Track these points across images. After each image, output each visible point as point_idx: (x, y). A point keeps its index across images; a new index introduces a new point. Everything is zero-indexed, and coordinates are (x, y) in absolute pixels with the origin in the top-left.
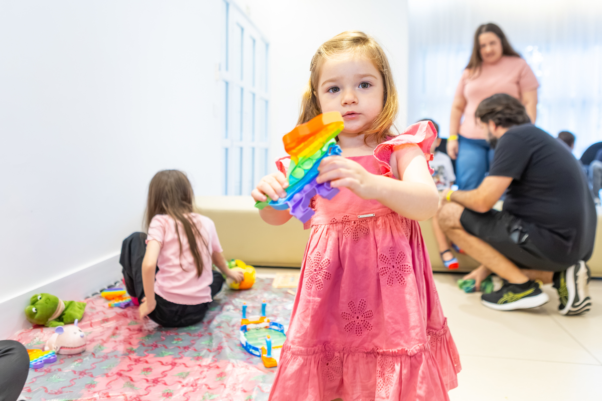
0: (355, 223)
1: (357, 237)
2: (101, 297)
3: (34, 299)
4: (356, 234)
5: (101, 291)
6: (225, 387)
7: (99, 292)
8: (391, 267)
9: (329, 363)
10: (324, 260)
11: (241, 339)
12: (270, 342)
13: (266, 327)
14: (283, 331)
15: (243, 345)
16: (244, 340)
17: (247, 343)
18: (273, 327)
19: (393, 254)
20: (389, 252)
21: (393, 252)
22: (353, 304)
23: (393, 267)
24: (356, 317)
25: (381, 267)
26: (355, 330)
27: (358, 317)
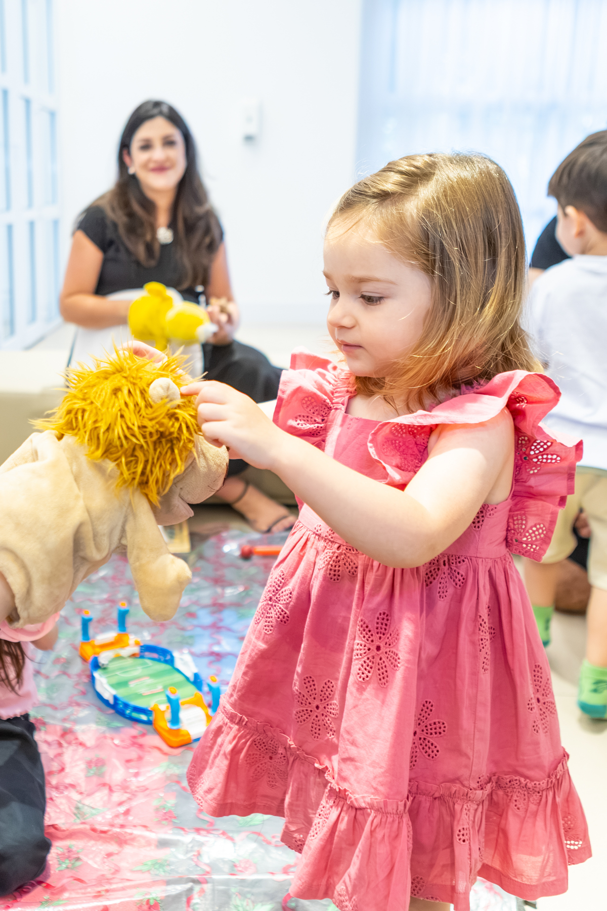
0: (338, 548)
1: (336, 573)
4: (337, 569)
6: (111, 789)
8: (374, 648)
10: (286, 588)
11: (99, 688)
12: (177, 700)
13: (133, 656)
14: (171, 662)
15: (106, 702)
16: (108, 693)
17: (116, 698)
18: (147, 654)
19: (384, 626)
20: (376, 620)
21: (385, 621)
22: (311, 683)
23: (378, 648)
24: (314, 705)
25: (357, 641)
26: (311, 725)
27: (317, 707)
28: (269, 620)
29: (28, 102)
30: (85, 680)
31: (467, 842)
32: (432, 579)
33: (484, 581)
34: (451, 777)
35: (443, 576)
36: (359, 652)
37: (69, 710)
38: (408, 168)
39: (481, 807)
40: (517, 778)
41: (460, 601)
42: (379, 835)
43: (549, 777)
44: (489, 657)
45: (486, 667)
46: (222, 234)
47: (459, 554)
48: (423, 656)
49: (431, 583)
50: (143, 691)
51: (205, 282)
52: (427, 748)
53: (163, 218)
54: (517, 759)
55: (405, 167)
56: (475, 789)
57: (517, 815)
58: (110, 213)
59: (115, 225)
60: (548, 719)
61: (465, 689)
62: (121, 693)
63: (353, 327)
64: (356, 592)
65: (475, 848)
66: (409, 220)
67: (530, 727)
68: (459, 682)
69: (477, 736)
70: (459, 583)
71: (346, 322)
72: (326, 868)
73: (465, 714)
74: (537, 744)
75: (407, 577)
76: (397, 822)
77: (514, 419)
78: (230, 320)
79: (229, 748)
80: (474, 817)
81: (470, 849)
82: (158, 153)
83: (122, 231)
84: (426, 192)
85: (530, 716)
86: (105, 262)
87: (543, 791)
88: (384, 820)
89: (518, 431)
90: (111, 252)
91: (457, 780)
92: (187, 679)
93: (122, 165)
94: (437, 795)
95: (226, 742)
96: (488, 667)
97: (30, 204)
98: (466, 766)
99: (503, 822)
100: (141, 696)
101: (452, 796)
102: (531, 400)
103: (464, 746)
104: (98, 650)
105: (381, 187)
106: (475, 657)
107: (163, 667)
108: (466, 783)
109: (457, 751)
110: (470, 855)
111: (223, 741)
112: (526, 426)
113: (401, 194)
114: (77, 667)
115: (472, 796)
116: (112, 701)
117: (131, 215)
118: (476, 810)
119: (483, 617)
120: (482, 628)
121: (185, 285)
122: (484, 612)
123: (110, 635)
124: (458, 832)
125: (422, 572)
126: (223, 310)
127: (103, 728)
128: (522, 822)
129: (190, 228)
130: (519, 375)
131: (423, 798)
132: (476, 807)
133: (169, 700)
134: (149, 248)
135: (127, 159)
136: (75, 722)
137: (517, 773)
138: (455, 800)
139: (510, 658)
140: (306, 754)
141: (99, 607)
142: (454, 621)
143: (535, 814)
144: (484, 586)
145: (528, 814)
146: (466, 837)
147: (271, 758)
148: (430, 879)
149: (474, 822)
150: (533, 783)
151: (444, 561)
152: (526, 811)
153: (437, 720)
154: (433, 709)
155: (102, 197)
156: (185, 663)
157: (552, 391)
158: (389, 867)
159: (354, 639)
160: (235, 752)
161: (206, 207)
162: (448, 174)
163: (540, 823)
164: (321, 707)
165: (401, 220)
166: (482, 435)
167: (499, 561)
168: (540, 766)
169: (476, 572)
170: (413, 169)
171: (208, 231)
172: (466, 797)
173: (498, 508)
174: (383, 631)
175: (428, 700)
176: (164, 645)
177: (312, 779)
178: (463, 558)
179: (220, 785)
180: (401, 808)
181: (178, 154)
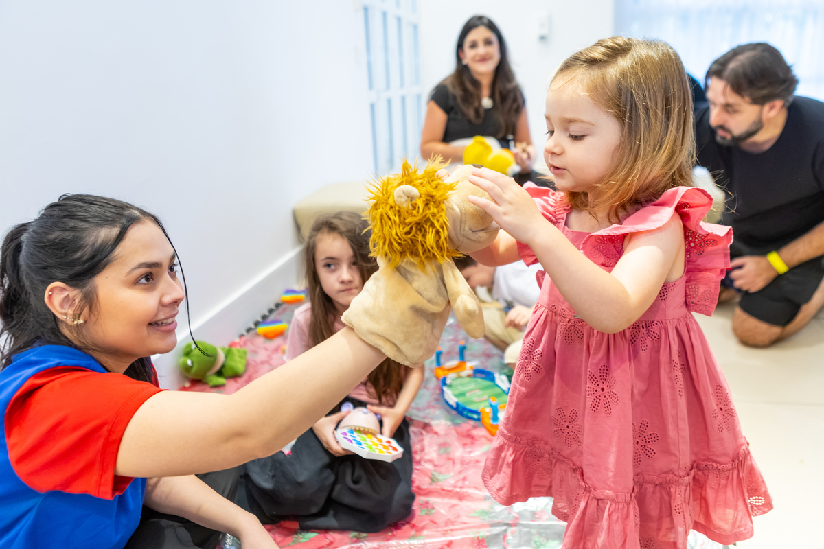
0: (569, 322)
1: (570, 338)
2: (257, 334)
3: (188, 349)
4: (570, 335)
5: (257, 324)
6: (454, 463)
7: (253, 326)
8: (599, 390)
9: (540, 459)
10: (537, 350)
11: (447, 397)
12: (496, 406)
13: (469, 376)
14: (493, 379)
15: (451, 406)
16: (453, 400)
17: (457, 404)
18: (478, 375)
19: (605, 374)
20: (599, 371)
21: (605, 371)
22: (562, 412)
23: (603, 390)
24: (566, 426)
25: (588, 385)
26: (565, 438)
27: (568, 427)
28: (527, 372)
29: (399, 20)
30: (438, 391)
31: (681, 513)
32: (635, 339)
33: (673, 335)
34: (665, 469)
35: (643, 336)
36: (590, 393)
37: (428, 411)
38: (612, 44)
39: (688, 487)
40: (710, 463)
41: (658, 351)
42: (614, 517)
43: (733, 461)
44: (682, 386)
45: (681, 393)
46: (524, 101)
47: (653, 319)
48: (635, 391)
49: (635, 341)
50: (475, 399)
51: (514, 133)
52: (647, 452)
53: (485, 91)
54: (709, 451)
55: (610, 43)
56: (684, 476)
57: (713, 488)
58: (450, 88)
59: (455, 98)
60: (730, 421)
61: (669, 412)
62: (461, 400)
63: (561, 154)
64: (584, 351)
65: (687, 516)
66: (609, 81)
67: (716, 429)
68: (663, 407)
69: (681, 440)
70: (655, 339)
71: (556, 150)
72: (581, 538)
73: (671, 427)
74: (721, 439)
75: (619, 339)
76: (626, 508)
77: (682, 220)
78: (529, 157)
79: (510, 459)
80: (685, 495)
81: (684, 518)
82: (481, 50)
83: (459, 100)
84: (624, 63)
85: (715, 422)
86: (449, 121)
87: (729, 470)
88: (617, 507)
89: (686, 228)
90: (452, 115)
91: (670, 471)
92: (504, 391)
93: (459, 59)
94: (657, 483)
95: (509, 456)
96: (683, 393)
97: (402, 85)
98: (675, 462)
99: (704, 493)
100: (473, 402)
101: (668, 483)
102: (692, 205)
103: (672, 448)
104: (446, 372)
105: (592, 55)
106: (673, 388)
107: (488, 383)
108: (676, 473)
109: (667, 452)
110: (685, 522)
111: (505, 455)
112: (691, 225)
113: (605, 61)
114: (433, 383)
115: (682, 481)
116: (455, 406)
117: (465, 90)
118: (685, 490)
119: (675, 361)
120: (675, 368)
121: (501, 135)
122: (676, 357)
123: (454, 362)
124: (674, 508)
125: (628, 334)
126: (524, 151)
127: (449, 423)
128: (717, 491)
129: (504, 98)
130: (682, 190)
131: (648, 486)
132: (685, 488)
133: (491, 406)
134: (477, 111)
135: (461, 55)
136: (432, 419)
137: (709, 460)
138: (670, 485)
139: (696, 384)
140: (564, 458)
141: (447, 344)
142: (655, 364)
143: (726, 486)
144: (674, 339)
145: (721, 486)
146: (680, 510)
147: (538, 460)
148: (659, 538)
149: (685, 498)
150: (722, 466)
151: (643, 326)
152: (719, 484)
153: (652, 433)
154: (648, 425)
155: (446, 79)
156: (502, 381)
157: (706, 198)
158: (623, 539)
159: (586, 383)
160: (514, 461)
161: (513, 84)
162: (640, 52)
163: (729, 493)
164: (570, 426)
165: (604, 79)
166: (660, 235)
167: (682, 319)
168: (726, 454)
169: (666, 330)
170: (616, 46)
171: (515, 100)
172: (678, 483)
173: (676, 283)
174: (605, 377)
175: (644, 420)
176: (489, 369)
177: (569, 474)
178: (656, 322)
179: (507, 485)
180: (628, 498)
181: (494, 50)
